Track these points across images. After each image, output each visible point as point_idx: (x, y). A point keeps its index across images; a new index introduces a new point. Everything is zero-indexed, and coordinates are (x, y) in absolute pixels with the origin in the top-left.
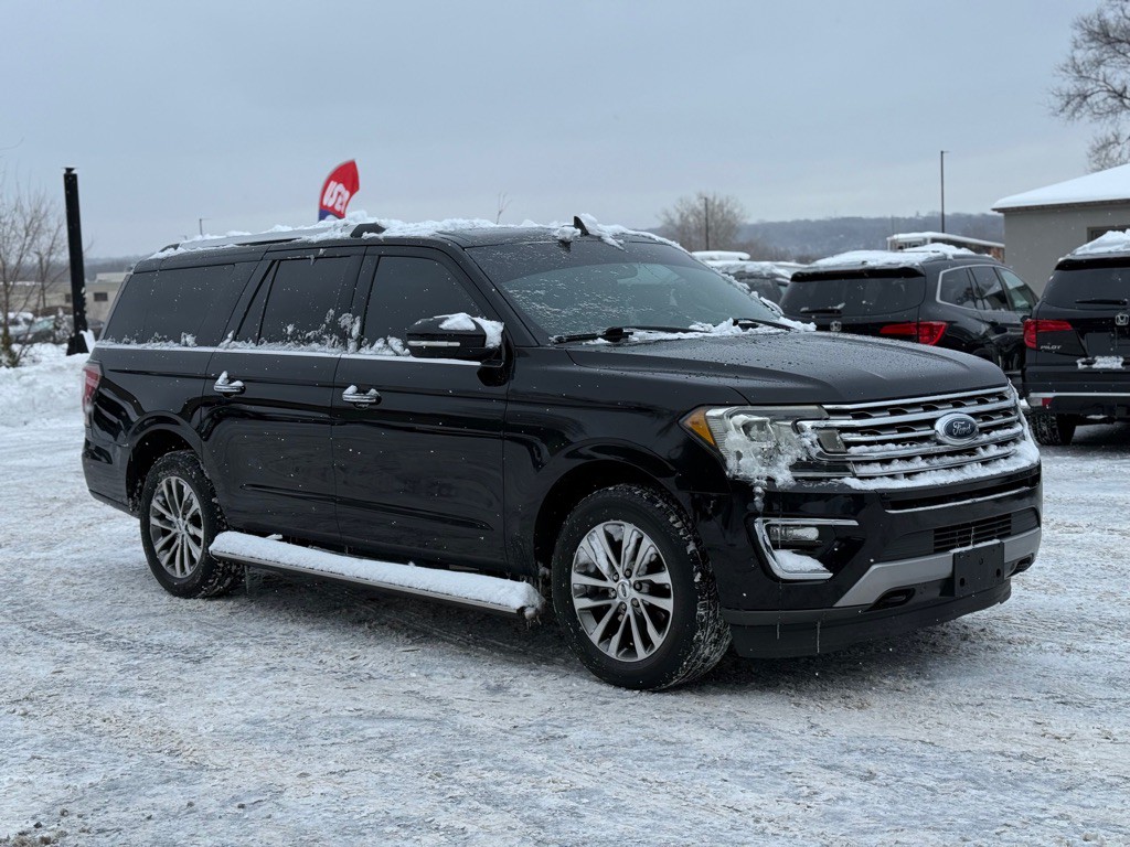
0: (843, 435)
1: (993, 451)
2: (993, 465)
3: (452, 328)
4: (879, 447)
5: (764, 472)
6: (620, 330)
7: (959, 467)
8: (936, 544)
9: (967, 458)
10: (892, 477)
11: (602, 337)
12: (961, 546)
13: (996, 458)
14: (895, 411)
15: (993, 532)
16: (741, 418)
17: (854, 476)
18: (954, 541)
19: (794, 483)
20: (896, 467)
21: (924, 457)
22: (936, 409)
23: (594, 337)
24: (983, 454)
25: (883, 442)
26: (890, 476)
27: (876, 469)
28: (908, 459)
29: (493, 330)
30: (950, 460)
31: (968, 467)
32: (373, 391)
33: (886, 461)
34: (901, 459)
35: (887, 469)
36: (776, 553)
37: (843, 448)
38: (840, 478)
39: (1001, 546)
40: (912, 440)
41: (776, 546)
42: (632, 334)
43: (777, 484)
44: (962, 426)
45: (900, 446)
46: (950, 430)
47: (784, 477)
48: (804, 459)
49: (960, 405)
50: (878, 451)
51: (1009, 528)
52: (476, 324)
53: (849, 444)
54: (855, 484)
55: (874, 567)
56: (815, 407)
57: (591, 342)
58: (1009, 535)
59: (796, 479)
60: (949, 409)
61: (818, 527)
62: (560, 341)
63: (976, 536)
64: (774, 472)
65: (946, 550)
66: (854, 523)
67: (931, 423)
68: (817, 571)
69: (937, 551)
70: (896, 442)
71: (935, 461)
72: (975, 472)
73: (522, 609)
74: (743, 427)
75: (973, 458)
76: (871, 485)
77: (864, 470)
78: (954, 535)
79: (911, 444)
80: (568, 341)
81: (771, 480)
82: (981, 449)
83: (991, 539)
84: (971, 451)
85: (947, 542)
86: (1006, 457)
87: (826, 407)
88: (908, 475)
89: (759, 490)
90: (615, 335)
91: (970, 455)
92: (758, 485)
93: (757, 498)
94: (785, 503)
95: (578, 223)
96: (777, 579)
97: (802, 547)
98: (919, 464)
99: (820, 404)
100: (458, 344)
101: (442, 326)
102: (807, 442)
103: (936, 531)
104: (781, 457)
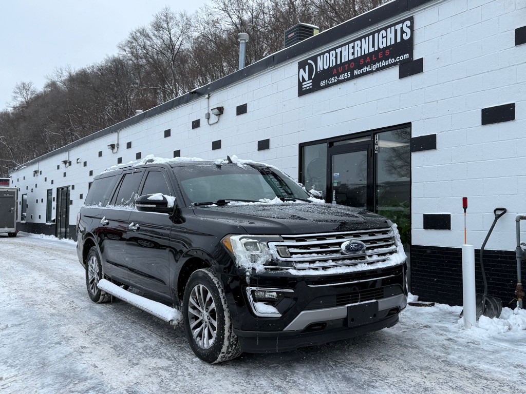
0: (290, 249)
1: (375, 258)
2: (374, 264)
3: (152, 199)
4: (308, 255)
5: (251, 265)
6: (224, 201)
7: (355, 265)
8: (337, 302)
9: (359, 261)
10: (316, 269)
11: (215, 204)
12: (353, 303)
13: (378, 261)
14: (319, 238)
15: (373, 296)
16: (244, 240)
17: (295, 268)
18: (349, 300)
19: (265, 271)
20: (317, 264)
21: (333, 260)
22: (344, 238)
23: (211, 203)
24: (368, 259)
25: (310, 253)
26: (313, 269)
27: (307, 265)
28: (325, 261)
29: (171, 200)
30: (349, 262)
31: (359, 265)
32: (137, 225)
33: (313, 262)
34: (320, 261)
35: (312, 265)
36: (255, 304)
37: (289, 255)
38: (287, 269)
39: (377, 303)
40: (326, 252)
41: (255, 300)
42: (229, 202)
43: (256, 271)
44: (356, 246)
45: (320, 255)
46: (348, 248)
47: (260, 268)
48: (270, 260)
49: (359, 236)
50: (308, 257)
51: (383, 294)
52: (164, 198)
53: (292, 254)
54: (293, 272)
55: (302, 313)
56: (278, 236)
57: (209, 206)
58: (382, 297)
59: (266, 269)
60: (352, 238)
61: (276, 292)
62: (196, 205)
63: (361, 298)
64: (256, 266)
65: (344, 304)
66: (292, 291)
67: (340, 244)
68: (274, 313)
69: (338, 305)
70: (318, 253)
71: (340, 262)
72: (363, 267)
73: (172, 320)
74: (244, 244)
75: (362, 261)
76: (302, 273)
77: (299, 266)
78: (349, 297)
79: (326, 254)
80: (199, 205)
81: (254, 269)
82: (367, 257)
83: (371, 300)
84: (363, 258)
85: (345, 301)
86: (384, 261)
87: (283, 236)
88: (324, 268)
89: (248, 274)
90: (221, 203)
91: (361, 260)
92: (247, 271)
93: (247, 278)
94: (260, 280)
95: (229, 158)
96: (256, 316)
97: (269, 302)
98: (331, 263)
99: (280, 235)
100: (155, 206)
101: (148, 198)
102: (271, 252)
103: (337, 295)
104: (259, 259)
